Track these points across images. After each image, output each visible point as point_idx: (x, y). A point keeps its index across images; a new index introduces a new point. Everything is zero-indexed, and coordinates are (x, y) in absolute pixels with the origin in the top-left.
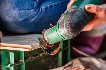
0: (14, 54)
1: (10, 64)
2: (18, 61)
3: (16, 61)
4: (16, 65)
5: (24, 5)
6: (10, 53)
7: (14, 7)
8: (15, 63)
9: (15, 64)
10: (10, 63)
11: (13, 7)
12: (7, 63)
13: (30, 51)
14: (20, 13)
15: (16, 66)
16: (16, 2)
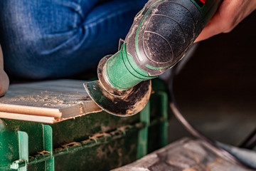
0: (29, 135)
1: (17, 162)
2: (37, 154)
3: (32, 154)
4: (32, 162)
5: (52, 22)
6: (19, 132)
7: (30, 25)
8: (29, 158)
9: (29, 162)
10: (18, 159)
11: (28, 24)
12: (10, 157)
13: (56, 121)
14: (43, 40)
15: (33, 164)
16: (36, 13)
